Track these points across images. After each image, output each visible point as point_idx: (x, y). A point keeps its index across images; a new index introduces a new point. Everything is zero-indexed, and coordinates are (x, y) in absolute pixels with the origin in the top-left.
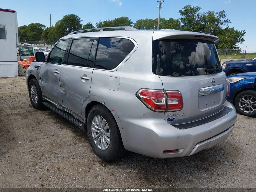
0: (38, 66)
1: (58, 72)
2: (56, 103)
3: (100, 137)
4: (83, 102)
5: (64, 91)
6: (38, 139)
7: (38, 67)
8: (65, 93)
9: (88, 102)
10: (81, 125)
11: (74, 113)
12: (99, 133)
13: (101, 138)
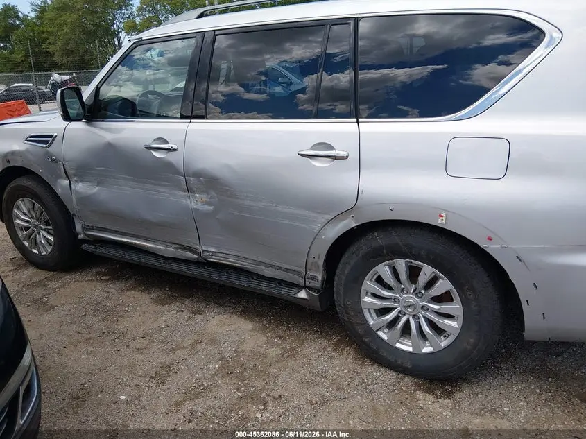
0: (51, 136)
1: (175, 147)
2: (157, 244)
3: (404, 319)
4: (318, 228)
5: (206, 203)
6: (168, 368)
7: (50, 139)
8: (211, 208)
9: (350, 223)
10: (303, 294)
11: (259, 263)
12: (393, 309)
13: (408, 321)
